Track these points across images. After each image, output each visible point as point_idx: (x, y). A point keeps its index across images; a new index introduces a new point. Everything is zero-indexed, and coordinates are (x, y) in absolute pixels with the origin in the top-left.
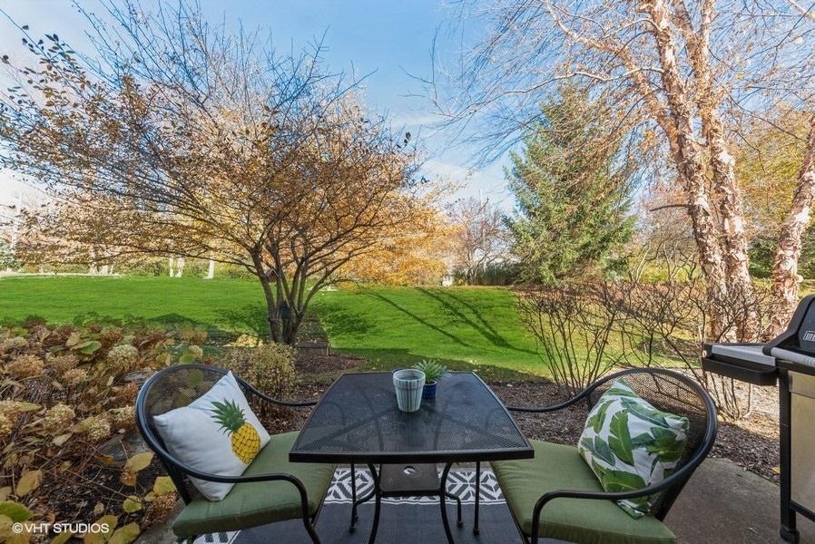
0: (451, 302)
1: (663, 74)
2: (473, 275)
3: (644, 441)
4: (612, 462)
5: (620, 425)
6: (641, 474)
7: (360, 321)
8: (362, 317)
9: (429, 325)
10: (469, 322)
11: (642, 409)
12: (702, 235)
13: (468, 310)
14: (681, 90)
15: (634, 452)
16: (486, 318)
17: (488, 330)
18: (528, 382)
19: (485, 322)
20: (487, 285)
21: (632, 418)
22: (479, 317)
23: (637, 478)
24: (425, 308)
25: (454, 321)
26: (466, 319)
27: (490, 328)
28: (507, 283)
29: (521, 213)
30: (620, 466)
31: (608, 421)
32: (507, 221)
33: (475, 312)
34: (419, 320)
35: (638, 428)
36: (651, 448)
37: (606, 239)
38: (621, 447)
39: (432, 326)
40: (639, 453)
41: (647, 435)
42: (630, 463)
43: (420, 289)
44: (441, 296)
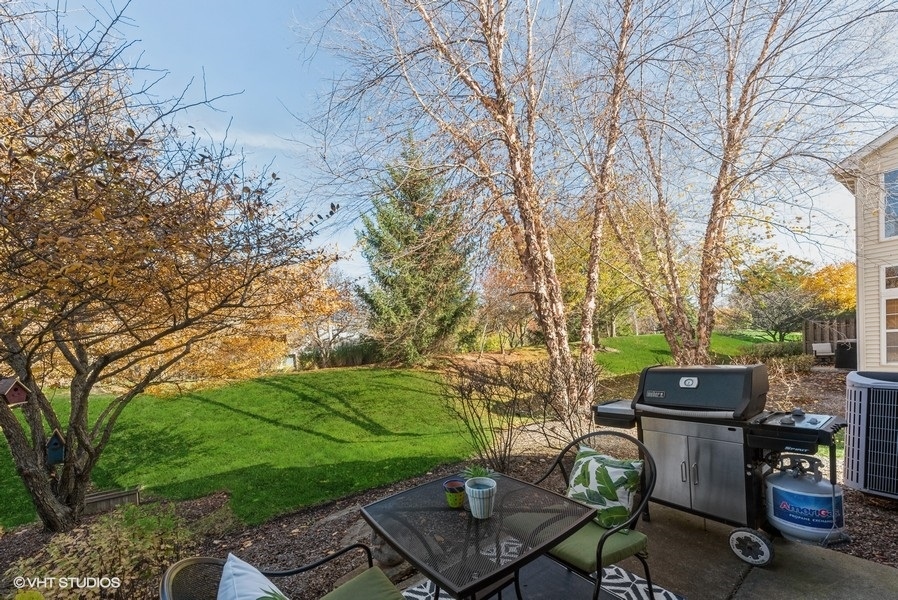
0: (308, 392)
1: (515, 182)
2: (325, 356)
3: (622, 482)
4: (604, 504)
5: (603, 476)
6: (624, 505)
7: (172, 438)
8: (173, 433)
9: (286, 426)
10: (337, 413)
11: (613, 462)
12: (544, 317)
13: (333, 399)
14: (526, 198)
15: (617, 491)
16: (354, 405)
17: (361, 419)
18: (443, 465)
19: (355, 410)
20: (343, 366)
21: (610, 470)
22: (347, 405)
23: (622, 508)
24: (274, 405)
25: (319, 416)
26: (332, 410)
27: (364, 417)
28: (365, 362)
29: (377, 284)
30: (610, 504)
31: (593, 476)
32: (360, 291)
33: (342, 400)
34: (270, 421)
35: (616, 474)
36: (626, 485)
37: (457, 314)
38: (608, 491)
39: (291, 426)
40: (620, 491)
41: (622, 478)
42: (616, 500)
43: (260, 380)
44: (293, 386)
